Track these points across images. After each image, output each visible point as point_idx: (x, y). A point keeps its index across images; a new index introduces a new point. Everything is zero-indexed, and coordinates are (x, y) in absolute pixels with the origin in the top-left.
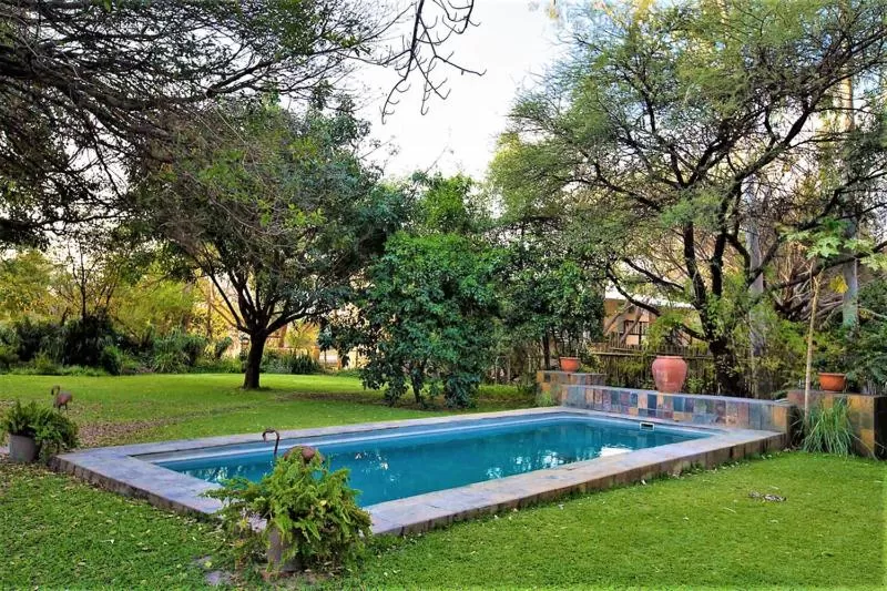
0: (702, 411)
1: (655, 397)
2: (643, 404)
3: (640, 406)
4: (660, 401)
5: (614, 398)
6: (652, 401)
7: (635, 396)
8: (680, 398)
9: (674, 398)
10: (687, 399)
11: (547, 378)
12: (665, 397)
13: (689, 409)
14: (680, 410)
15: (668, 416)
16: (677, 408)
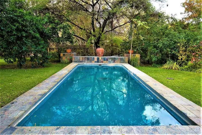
0: (110, 60)
1: (99, 58)
2: (96, 60)
3: (95, 60)
4: (100, 59)
5: (88, 59)
6: (98, 59)
7: (94, 58)
8: (105, 58)
9: (104, 58)
10: (107, 58)
11: (64, 55)
12: (101, 58)
13: (107, 60)
14: (105, 60)
15: (102, 62)
16: (104, 60)
